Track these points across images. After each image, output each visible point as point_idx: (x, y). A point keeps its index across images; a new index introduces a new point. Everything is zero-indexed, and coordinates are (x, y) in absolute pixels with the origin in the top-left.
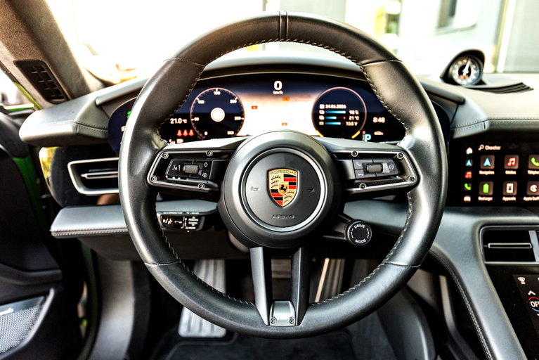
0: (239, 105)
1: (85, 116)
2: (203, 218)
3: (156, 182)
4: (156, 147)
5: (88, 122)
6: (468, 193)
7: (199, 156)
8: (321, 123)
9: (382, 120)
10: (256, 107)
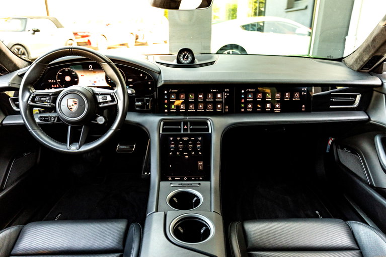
0: (76, 74)
1: (14, 80)
2: (56, 118)
3: (31, 103)
4: (31, 92)
5: (14, 82)
6: (166, 109)
7: (47, 95)
8: (109, 82)
9: (131, 80)
10: (83, 76)
